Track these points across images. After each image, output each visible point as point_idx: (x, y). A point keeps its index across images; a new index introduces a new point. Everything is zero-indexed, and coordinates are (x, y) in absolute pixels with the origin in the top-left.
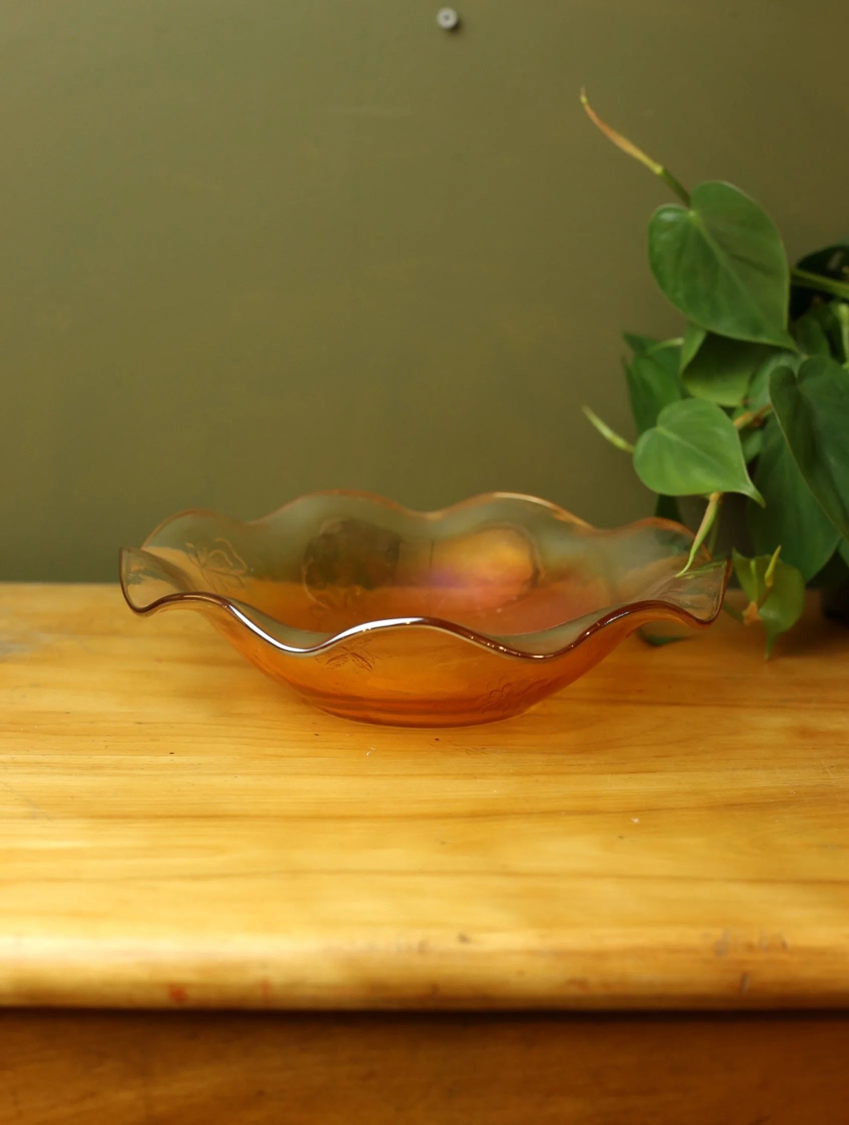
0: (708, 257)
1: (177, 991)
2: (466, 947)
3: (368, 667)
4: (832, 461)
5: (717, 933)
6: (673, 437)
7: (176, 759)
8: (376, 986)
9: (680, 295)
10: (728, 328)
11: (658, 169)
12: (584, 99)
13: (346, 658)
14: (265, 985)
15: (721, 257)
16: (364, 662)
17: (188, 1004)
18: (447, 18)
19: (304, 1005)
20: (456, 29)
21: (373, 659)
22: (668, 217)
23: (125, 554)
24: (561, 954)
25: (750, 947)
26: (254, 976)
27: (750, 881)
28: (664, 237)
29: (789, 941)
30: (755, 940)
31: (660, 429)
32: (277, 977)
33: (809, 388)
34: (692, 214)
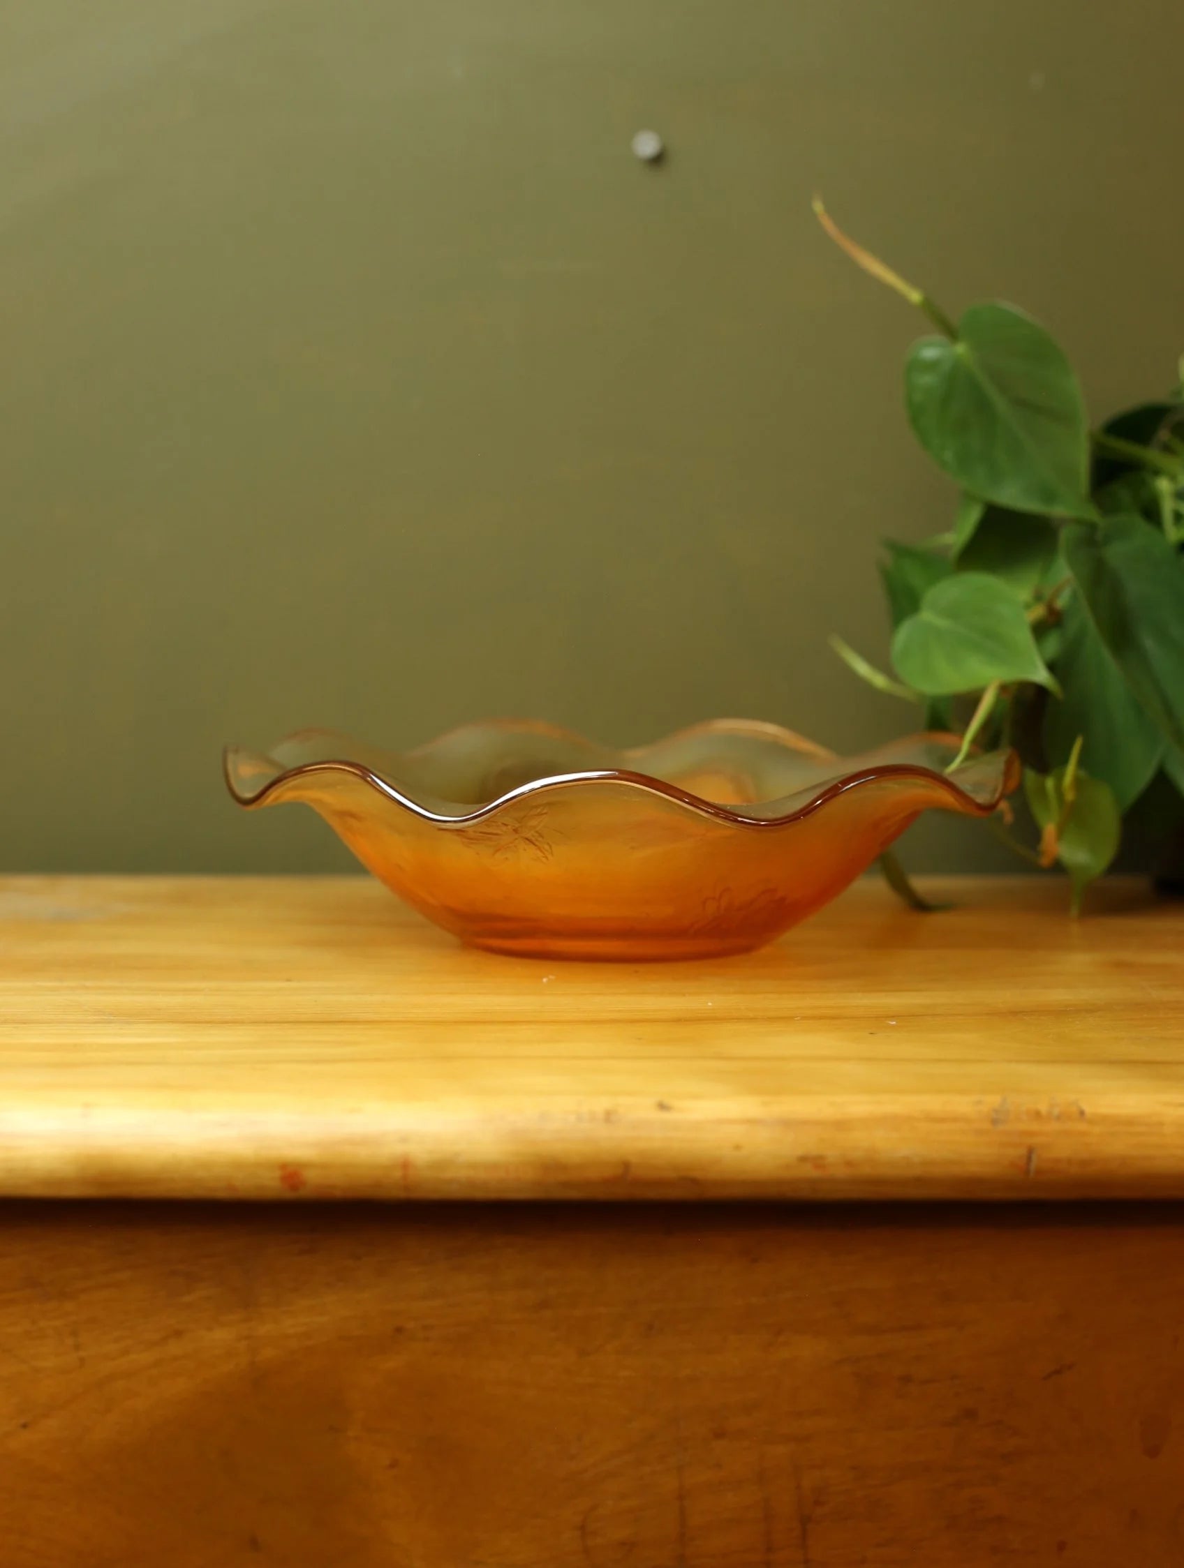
0: (983, 406)
1: (291, 1173)
2: (665, 1116)
3: (544, 859)
4: (1149, 643)
5: (993, 1100)
6: (942, 623)
7: (293, 984)
8: (551, 1165)
9: (948, 455)
10: (1012, 496)
11: (915, 296)
12: (818, 207)
13: (515, 846)
14: (405, 1165)
15: (1001, 404)
16: (538, 852)
17: (303, 1193)
18: (647, 145)
19: (456, 1193)
20: (658, 160)
21: (550, 847)
22: (930, 353)
23: (231, 757)
24: (787, 1124)
25: (1037, 1115)
26: (391, 1151)
27: (1039, 1062)
28: (926, 380)
29: (1088, 1110)
30: (1043, 1108)
31: (927, 616)
32: (420, 1152)
33: (1116, 553)
34: (960, 349)
